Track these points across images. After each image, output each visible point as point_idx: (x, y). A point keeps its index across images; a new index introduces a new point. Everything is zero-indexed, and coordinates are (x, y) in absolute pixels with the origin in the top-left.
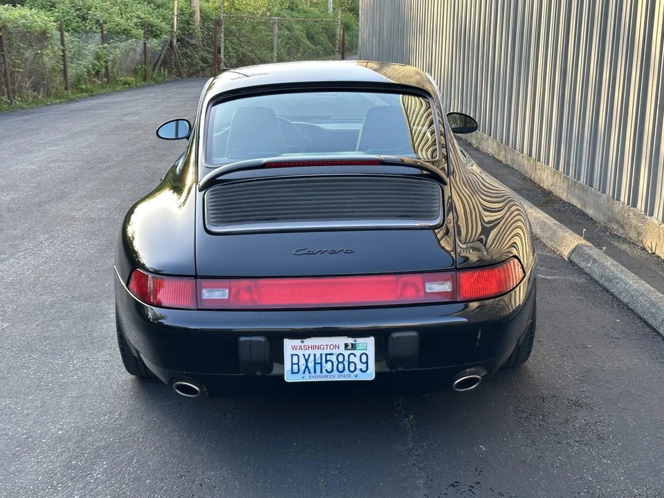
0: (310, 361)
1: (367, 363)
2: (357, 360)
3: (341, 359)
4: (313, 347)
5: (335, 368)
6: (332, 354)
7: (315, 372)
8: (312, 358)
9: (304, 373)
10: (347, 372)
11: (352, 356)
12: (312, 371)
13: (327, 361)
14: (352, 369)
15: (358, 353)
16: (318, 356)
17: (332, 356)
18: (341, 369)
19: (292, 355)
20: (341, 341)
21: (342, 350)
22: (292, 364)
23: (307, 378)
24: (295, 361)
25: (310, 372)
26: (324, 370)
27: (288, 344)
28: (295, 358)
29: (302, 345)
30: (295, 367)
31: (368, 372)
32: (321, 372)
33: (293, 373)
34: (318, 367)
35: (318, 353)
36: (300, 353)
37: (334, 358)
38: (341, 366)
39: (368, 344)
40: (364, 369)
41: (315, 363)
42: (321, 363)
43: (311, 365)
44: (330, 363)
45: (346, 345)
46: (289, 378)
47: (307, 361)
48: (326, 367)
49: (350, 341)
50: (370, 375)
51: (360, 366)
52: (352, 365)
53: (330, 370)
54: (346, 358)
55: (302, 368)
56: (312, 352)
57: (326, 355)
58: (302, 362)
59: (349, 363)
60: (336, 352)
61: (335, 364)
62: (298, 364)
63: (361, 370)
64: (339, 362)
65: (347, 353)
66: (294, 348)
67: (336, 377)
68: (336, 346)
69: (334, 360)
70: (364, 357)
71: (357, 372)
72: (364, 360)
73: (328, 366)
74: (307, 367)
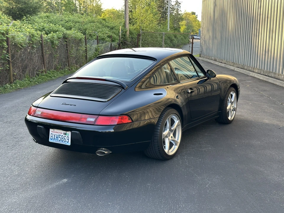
1: (68, 140)
2: (66, 138)
4: (56, 132)
6: (60, 135)
10: (64, 142)
12: (55, 140)
13: (59, 137)
14: (65, 141)
15: (67, 136)
16: (57, 135)
20: (63, 132)
21: (63, 135)
24: (52, 136)
27: (51, 130)
28: (52, 134)
33: (51, 139)
34: (57, 138)
35: (57, 134)
37: (61, 136)
38: (62, 139)
39: (69, 133)
42: (58, 138)
43: (55, 138)
45: (64, 133)
46: (50, 141)
47: (54, 136)
49: (65, 132)
50: (69, 144)
51: (68, 141)
55: (53, 138)
56: (56, 134)
58: (53, 136)
59: (64, 139)
60: (61, 135)
61: (61, 138)
65: (64, 136)
66: (52, 132)
67: (61, 143)
68: (62, 133)
69: (61, 137)
70: (68, 137)
71: (66, 142)
72: (68, 139)
73: (59, 139)
74: (54, 138)
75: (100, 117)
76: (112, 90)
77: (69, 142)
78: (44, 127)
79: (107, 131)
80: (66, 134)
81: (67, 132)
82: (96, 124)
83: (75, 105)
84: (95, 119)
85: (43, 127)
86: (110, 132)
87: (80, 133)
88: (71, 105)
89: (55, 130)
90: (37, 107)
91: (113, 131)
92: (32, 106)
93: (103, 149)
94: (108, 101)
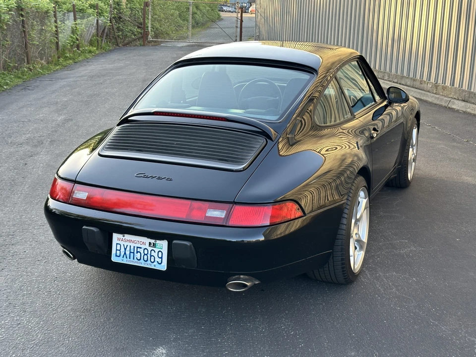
0: (127, 250)
1: (161, 258)
2: (155, 255)
3: (146, 252)
4: (130, 241)
5: (142, 258)
6: (141, 248)
7: (130, 258)
8: (128, 249)
9: (123, 257)
10: (149, 262)
11: (153, 251)
12: (128, 257)
13: (137, 252)
14: (152, 260)
15: (157, 250)
16: (132, 248)
17: (140, 249)
18: (146, 259)
19: (117, 244)
20: (147, 240)
21: (147, 246)
22: (117, 250)
23: (125, 261)
24: (118, 248)
25: (126, 258)
26: (135, 258)
27: (116, 236)
28: (119, 246)
29: (124, 238)
30: (118, 252)
31: (162, 264)
32: (134, 259)
33: (116, 256)
34: (132, 254)
35: (132, 245)
36: (122, 243)
38: (146, 257)
39: (163, 245)
40: (160, 262)
41: (130, 252)
42: (134, 253)
43: (128, 253)
44: (139, 253)
45: (150, 244)
46: (114, 259)
47: (125, 249)
48: (137, 256)
49: (152, 241)
50: (163, 267)
51: (159, 260)
52: (152, 257)
53: (139, 258)
54: (149, 252)
55: (122, 254)
56: (129, 244)
57: (137, 247)
58: (123, 250)
59: (151, 256)
60: (143, 247)
61: (142, 255)
62: (120, 250)
63: (158, 262)
64: (145, 254)
65: (150, 249)
66: (119, 239)
67: (142, 264)
68: (144, 243)
69: (142, 252)
70: (160, 253)
71: (155, 263)
72: (160, 256)
73: (138, 255)
74: (125, 253)
75: (237, 207)
76: (244, 143)
77: (163, 264)
78: (100, 229)
79: (254, 240)
80: (154, 245)
81: (158, 242)
82: (230, 224)
83: (171, 180)
84: (225, 212)
85: (98, 230)
86: (258, 242)
87: (192, 246)
88: (159, 178)
89: (125, 235)
90: (75, 182)
91: (262, 238)
92: (56, 176)
93: (242, 276)
94: (244, 169)
